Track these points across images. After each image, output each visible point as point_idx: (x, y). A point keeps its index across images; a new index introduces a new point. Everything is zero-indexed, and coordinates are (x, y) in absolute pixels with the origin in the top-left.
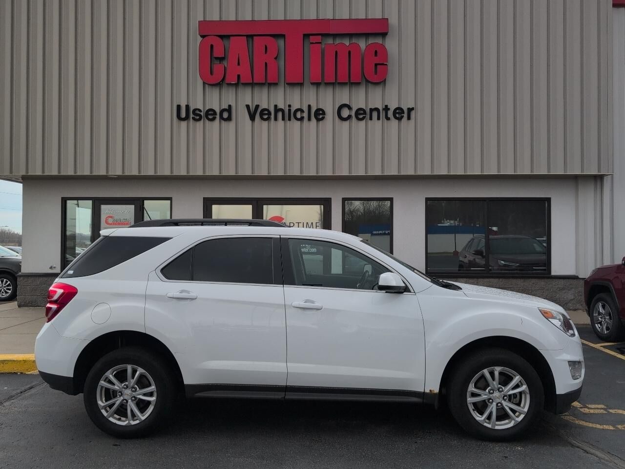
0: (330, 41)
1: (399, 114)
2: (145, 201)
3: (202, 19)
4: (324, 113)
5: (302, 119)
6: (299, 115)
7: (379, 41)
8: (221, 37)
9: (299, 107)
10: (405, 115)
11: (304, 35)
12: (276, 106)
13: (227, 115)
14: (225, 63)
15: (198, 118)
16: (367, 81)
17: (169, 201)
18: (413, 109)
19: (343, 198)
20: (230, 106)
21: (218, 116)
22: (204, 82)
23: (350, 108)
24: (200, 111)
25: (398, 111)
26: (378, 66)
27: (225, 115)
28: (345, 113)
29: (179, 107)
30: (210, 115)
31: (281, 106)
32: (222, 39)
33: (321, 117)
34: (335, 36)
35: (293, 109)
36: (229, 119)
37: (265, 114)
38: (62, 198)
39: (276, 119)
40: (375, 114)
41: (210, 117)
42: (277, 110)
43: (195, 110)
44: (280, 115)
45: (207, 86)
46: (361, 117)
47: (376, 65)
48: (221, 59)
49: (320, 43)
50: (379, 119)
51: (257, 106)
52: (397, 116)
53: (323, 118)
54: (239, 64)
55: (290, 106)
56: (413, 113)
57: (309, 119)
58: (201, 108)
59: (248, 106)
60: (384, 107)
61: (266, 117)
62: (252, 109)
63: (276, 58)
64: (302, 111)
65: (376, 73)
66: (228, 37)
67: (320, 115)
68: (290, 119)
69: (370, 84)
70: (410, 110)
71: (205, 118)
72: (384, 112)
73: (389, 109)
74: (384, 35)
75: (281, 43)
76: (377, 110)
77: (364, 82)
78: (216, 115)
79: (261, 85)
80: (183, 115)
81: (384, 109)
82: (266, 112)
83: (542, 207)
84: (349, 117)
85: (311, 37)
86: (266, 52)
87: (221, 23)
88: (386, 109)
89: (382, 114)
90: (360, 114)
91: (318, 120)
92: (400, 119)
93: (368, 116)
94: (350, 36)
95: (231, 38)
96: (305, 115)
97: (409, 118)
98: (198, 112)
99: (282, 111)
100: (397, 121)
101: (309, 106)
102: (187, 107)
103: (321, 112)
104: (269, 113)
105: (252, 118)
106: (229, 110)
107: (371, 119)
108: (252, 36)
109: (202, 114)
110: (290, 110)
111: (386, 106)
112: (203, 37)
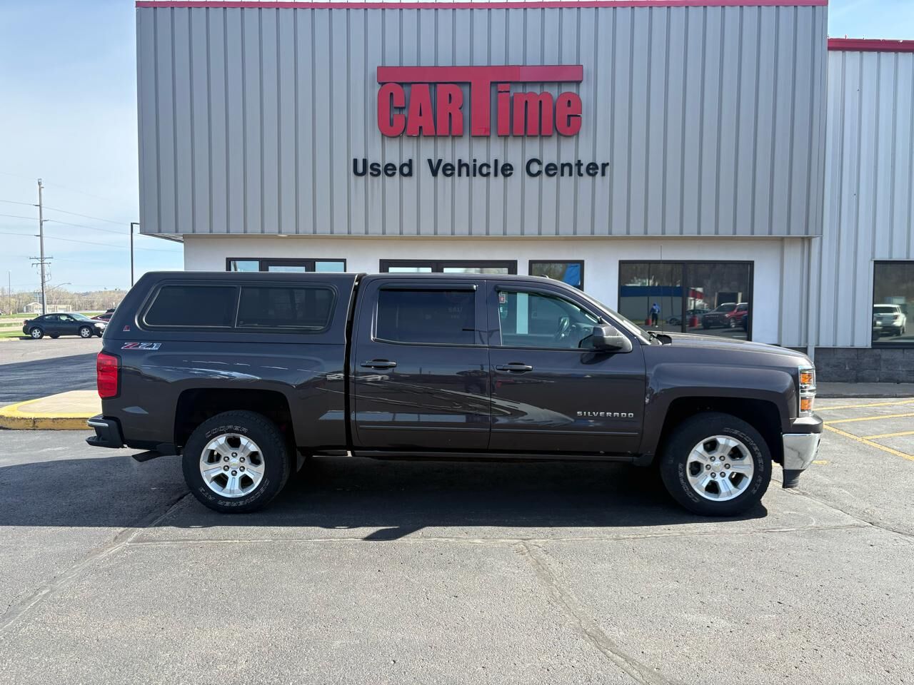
0: (520, 90)
1: (592, 169)
2: (316, 263)
3: (380, 65)
4: (511, 168)
5: (488, 174)
6: (485, 170)
7: (573, 89)
8: (401, 84)
9: (485, 162)
10: (600, 171)
11: (491, 83)
12: (460, 161)
13: (407, 169)
14: (405, 112)
15: (375, 173)
16: (559, 134)
17: (343, 263)
18: (608, 164)
19: (530, 261)
20: (410, 161)
21: (398, 172)
22: (382, 134)
23: (540, 163)
24: (378, 165)
25: (591, 167)
26: (571, 118)
27: (406, 170)
28: (535, 168)
29: (355, 161)
30: (390, 169)
31: (466, 160)
32: (402, 86)
33: (509, 172)
34: (525, 83)
35: (478, 165)
36: (410, 174)
37: (449, 170)
38: (227, 259)
39: (460, 175)
40: (566, 170)
41: (390, 172)
42: (461, 164)
43: (372, 165)
44: (464, 170)
45: (386, 138)
46: (552, 172)
47: (569, 116)
48: (401, 109)
49: (509, 92)
50: (571, 174)
51: (440, 161)
52: (591, 171)
53: (511, 174)
54: (421, 115)
55: (475, 161)
56: (608, 169)
57: (496, 175)
58: (380, 162)
59: (430, 161)
60: (577, 162)
61: (449, 172)
62: (435, 163)
63: (460, 109)
64: (488, 166)
65: (569, 125)
66: (409, 84)
67: (507, 170)
68: (475, 175)
69: (562, 137)
70: (604, 165)
71: (384, 174)
72: (577, 168)
73: (582, 164)
74: (578, 83)
75: (466, 89)
76: (569, 165)
77: (556, 134)
78: (395, 170)
79: (445, 136)
80: (360, 169)
81: (576, 165)
82: (449, 167)
83: (745, 271)
84: (539, 173)
85: (499, 85)
86: (450, 102)
87: (401, 69)
88: (579, 164)
89: (575, 170)
90: (551, 170)
91: (506, 176)
92: (594, 175)
93: (559, 172)
94: (542, 83)
95: (413, 85)
96: (492, 170)
97: (603, 174)
98: (375, 167)
99: (467, 165)
100: (591, 178)
101: (496, 161)
102: (365, 161)
103: (508, 167)
104: (453, 169)
105: (435, 173)
106: (410, 164)
107: (562, 175)
108: (435, 84)
109: (381, 169)
110: (475, 165)
111: (579, 161)
112: (382, 84)
